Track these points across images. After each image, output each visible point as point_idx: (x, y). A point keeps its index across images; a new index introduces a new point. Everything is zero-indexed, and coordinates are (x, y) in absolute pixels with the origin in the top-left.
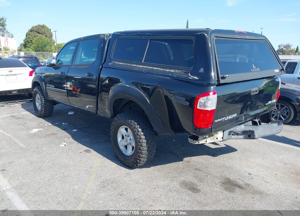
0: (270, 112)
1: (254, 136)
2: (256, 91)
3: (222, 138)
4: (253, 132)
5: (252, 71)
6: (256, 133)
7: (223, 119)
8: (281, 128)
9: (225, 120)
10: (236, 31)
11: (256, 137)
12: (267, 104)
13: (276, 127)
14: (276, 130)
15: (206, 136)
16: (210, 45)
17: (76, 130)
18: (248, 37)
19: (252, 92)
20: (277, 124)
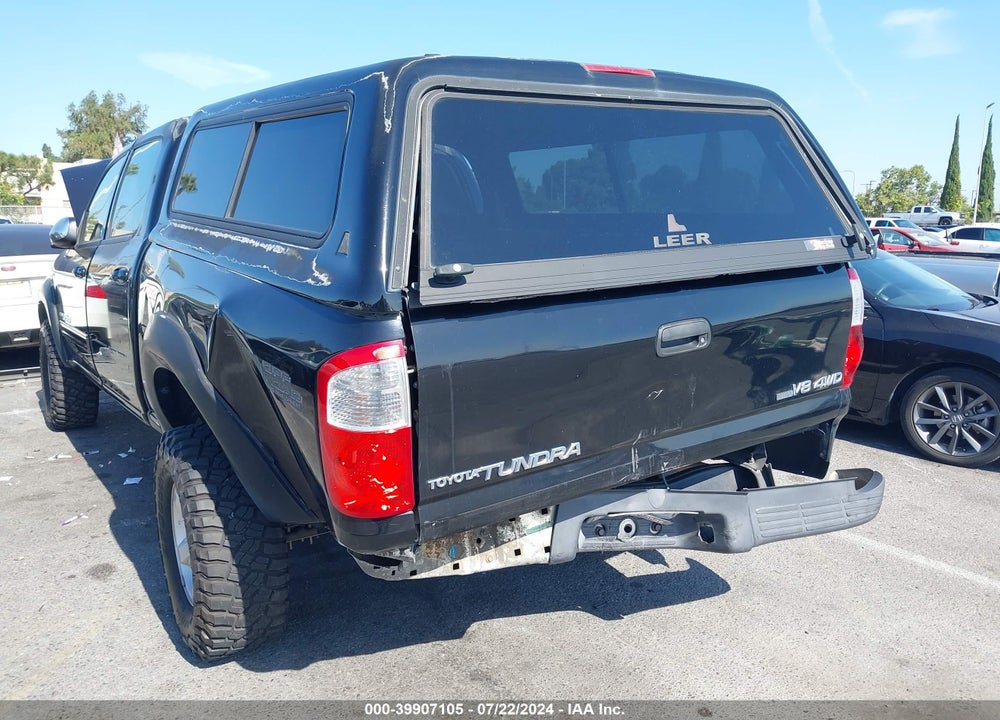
0: (822, 426)
1: (727, 537)
2: (696, 338)
3: (548, 549)
4: (719, 520)
5: (657, 244)
6: (736, 528)
7: (489, 468)
8: (871, 501)
9: (502, 473)
10: (589, 66)
11: (735, 543)
12: (781, 396)
13: (845, 497)
14: (844, 512)
15: (402, 550)
16: (388, 122)
17: (135, 480)
18: (665, 95)
19: (665, 344)
20: (852, 483)
